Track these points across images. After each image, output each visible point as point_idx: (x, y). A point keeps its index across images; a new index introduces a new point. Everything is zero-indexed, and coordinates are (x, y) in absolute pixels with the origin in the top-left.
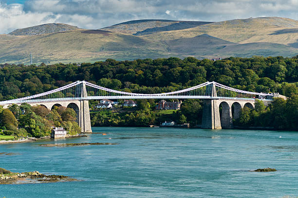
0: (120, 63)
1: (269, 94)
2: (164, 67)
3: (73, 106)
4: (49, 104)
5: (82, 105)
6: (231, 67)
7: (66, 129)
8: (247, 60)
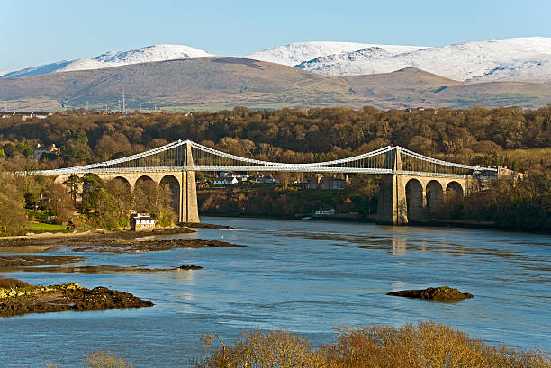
1: (489, 169)
3: (170, 180)
4: (132, 176)
5: (185, 179)
7: (153, 216)
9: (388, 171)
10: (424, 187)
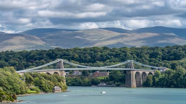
0: (64, 50)
1: (161, 67)
2: (91, 52)
6: (130, 52)
7: (60, 87)
8: (139, 48)
9: (129, 69)
10: (141, 74)
